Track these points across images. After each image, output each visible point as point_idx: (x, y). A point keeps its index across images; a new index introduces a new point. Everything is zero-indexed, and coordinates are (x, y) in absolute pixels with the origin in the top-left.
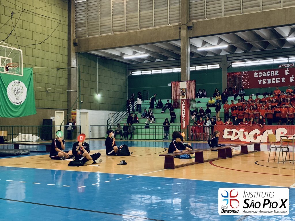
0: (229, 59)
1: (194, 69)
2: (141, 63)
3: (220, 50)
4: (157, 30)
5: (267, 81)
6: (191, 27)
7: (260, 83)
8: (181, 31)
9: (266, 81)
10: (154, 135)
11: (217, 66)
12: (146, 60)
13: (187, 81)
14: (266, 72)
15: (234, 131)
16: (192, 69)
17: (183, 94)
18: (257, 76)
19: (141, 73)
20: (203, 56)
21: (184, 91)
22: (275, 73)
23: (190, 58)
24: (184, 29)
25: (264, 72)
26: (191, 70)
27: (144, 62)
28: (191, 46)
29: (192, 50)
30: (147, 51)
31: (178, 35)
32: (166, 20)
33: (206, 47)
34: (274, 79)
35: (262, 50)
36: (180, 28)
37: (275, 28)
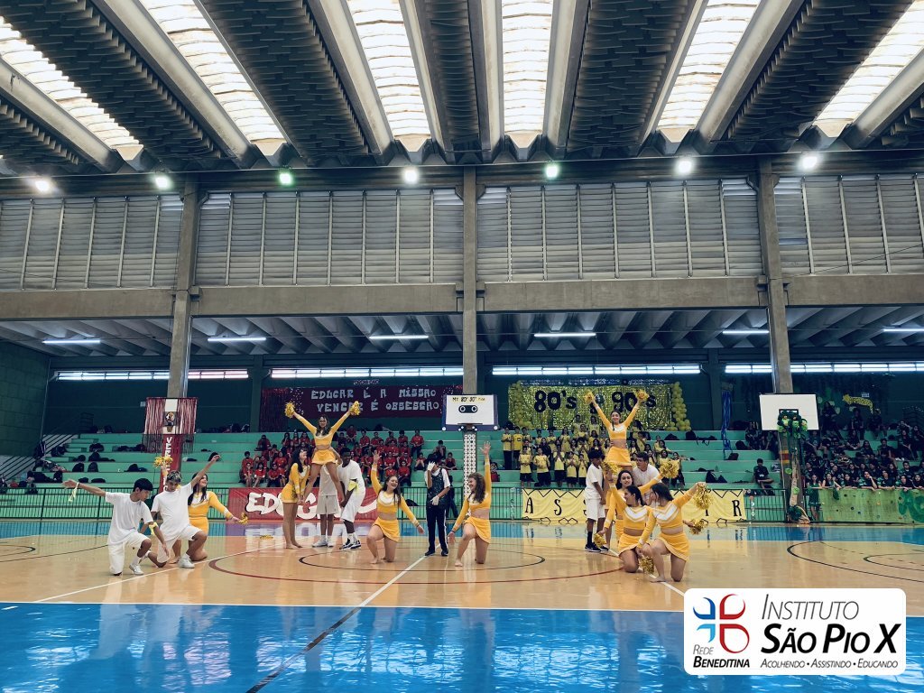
0: (267, 363)
1: (198, 377)
2: (84, 356)
3: (251, 345)
4: (124, 293)
5: (332, 408)
6: (197, 296)
7: (320, 410)
8: (177, 303)
9: (330, 407)
10: (97, 509)
11: (242, 375)
12: (97, 351)
13: (180, 399)
14: (332, 391)
15: (268, 496)
16: (194, 375)
17: (170, 425)
18: (316, 398)
19: (82, 376)
20: (217, 354)
21: (173, 418)
22: (346, 393)
23: (192, 356)
24: (182, 299)
25: (328, 392)
26: (190, 377)
27: (92, 355)
28: (195, 331)
29: (195, 340)
30: (99, 334)
31: (170, 308)
32: (147, 277)
33: (224, 337)
34: (345, 404)
35: (327, 352)
36: (174, 296)
37: (349, 317)
